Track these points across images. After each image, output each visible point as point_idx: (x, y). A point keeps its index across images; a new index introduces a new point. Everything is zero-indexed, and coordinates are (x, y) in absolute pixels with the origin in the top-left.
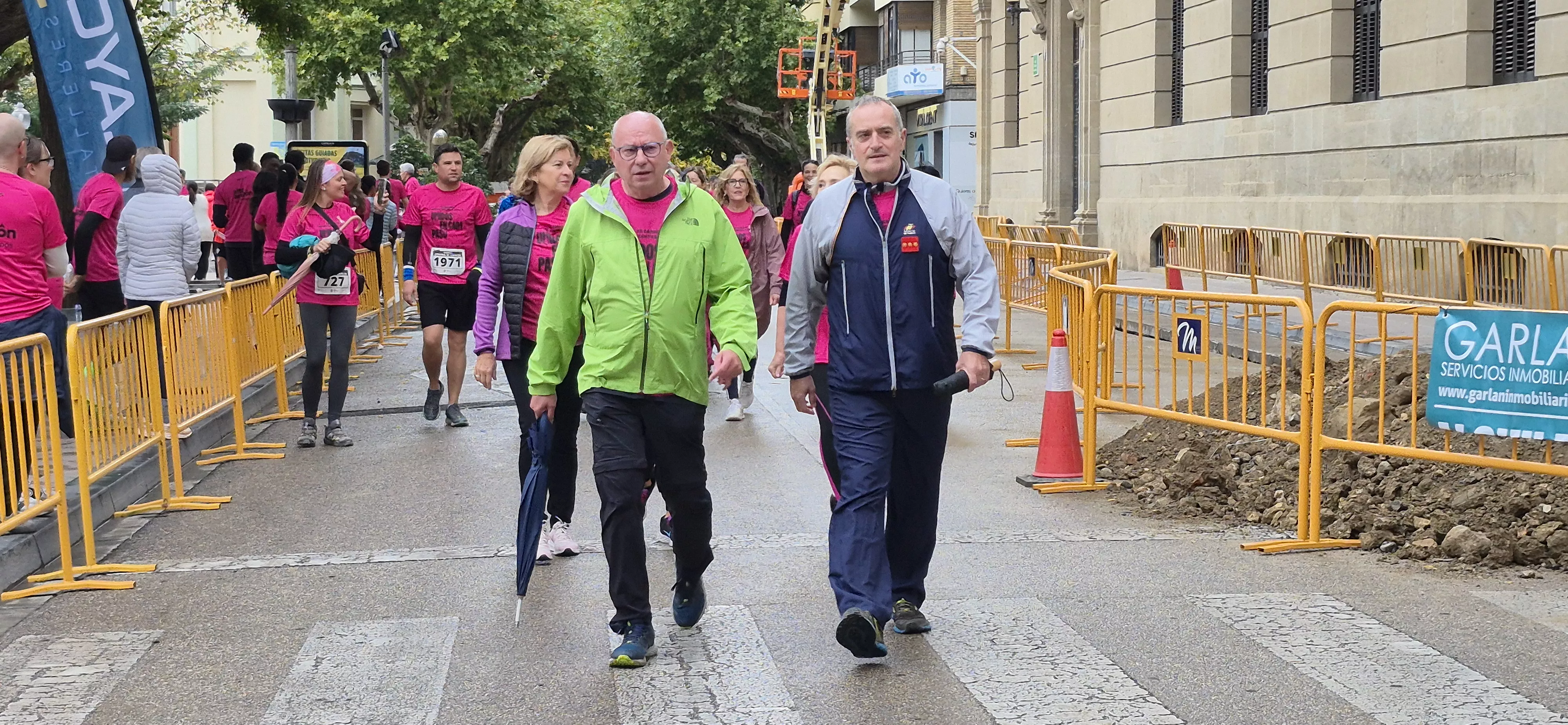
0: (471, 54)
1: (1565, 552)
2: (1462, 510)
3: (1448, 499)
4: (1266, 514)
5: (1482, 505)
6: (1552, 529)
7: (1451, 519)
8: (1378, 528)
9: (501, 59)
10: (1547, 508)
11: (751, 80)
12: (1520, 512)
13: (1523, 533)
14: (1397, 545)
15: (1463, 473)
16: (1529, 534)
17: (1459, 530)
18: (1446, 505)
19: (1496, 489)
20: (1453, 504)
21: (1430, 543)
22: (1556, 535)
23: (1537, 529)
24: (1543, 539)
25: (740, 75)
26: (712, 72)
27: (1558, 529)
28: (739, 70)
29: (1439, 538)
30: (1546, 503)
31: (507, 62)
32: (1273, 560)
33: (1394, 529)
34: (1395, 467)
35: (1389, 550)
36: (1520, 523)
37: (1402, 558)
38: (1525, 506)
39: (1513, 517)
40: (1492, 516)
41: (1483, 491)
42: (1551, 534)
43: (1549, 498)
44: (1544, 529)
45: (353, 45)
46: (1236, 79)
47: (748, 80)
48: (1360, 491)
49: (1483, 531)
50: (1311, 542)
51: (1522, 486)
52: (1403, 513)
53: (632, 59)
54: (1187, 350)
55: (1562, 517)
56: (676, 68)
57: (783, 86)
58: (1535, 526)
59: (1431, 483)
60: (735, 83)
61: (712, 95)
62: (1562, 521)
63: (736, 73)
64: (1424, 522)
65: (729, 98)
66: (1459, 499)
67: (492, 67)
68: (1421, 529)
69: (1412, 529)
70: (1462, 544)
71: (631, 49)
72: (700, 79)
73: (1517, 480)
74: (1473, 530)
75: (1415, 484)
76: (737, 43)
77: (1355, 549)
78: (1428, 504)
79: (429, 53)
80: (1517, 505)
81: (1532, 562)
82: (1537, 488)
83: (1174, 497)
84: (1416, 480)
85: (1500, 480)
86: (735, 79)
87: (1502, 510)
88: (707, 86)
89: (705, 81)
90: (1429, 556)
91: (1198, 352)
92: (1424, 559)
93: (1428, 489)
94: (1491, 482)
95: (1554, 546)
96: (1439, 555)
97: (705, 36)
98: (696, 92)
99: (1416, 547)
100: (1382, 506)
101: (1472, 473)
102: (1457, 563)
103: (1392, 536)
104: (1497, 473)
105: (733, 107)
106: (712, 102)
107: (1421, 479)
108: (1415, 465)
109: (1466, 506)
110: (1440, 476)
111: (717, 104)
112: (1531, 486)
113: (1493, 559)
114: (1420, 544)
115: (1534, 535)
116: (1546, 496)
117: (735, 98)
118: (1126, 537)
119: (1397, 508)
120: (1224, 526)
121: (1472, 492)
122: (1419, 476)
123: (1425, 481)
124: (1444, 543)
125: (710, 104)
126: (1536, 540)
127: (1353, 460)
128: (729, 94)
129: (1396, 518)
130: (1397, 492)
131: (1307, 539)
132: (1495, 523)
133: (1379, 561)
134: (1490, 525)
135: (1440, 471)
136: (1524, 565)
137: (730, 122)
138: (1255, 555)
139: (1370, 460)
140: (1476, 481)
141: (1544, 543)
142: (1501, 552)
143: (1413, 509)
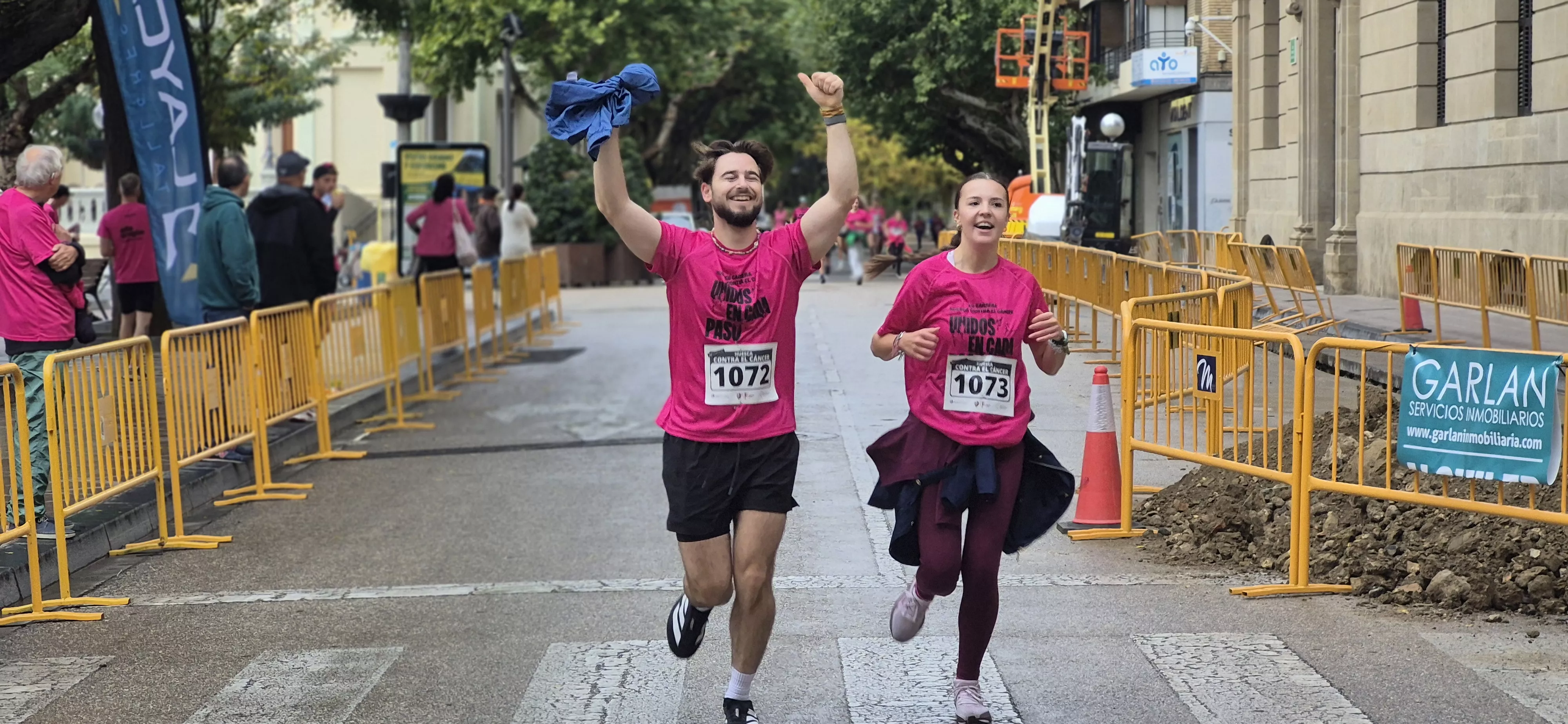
0: (632, 35)
1: (1544, 597)
2: (1453, 553)
3: (1445, 544)
4: (1278, 561)
5: (1475, 550)
6: (1533, 574)
7: (1439, 564)
8: (1369, 573)
9: (670, 41)
10: (1535, 553)
11: (970, 65)
12: (1508, 556)
13: (1507, 578)
14: (1386, 590)
15: (1464, 518)
16: (1513, 579)
17: (1445, 574)
19: (1492, 534)
20: (1449, 550)
21: (1414, 587)
22: (1536, 580)
23: (1521, 575)
24: (1524, 584)
25: (957, 60)
26: (924, 55)
27: (1540, 574)
28: (957, 52)
29: (1426, 582)
30: (1536, 548)
31: (676, 44)
32: (1253, 603)
33: (1385, 574)
34: (1402, 510)
35: (1376, 595)
36: (1509, 567)
37: (1385, 603)
38: (1515, 551)
39: (1502, 562)
40: (1482, 562)
41: (1478, 535)
42: (1532, 579)
43: (1540, 543)
44: (1528, 574)
45: (493, 26)
46: (1499, 73)
47: (966, 65)
48: (1366, 536)
49: (1466, 576)
50: (1301, 586)
51: (1515, 531)
52: (1398, 558)
53: (828, 40)
54: (1205, 389)
55: (1546, 562)
56: (881, 50)
57: (1003, 72)
58: (1520, 571)
59: (1431, 528)
60: (952, 69)
61: (924, 83)
62: (1546, 566)
63: (953, 57)
64: (1414, 567)
65: (945, 86)
66: (1454, 545)
68: (1413, 574)
69: (1404, 574)
70: (1444, 589)
71: (827, 28)
72: (911, 63)
73: (1513, 525)
74: (1456, 574)
75: (1417, 529)
76: (953, 21)
77: (1346, 594)
78: (1425, 549)
79: (582, 35)
80: (1506, 550)
81: (1509, 607)
82: (1529, 533)
83: (1198, 544)
84: (1418, 524)
85: (1496, 524)
86: (952, 64)
87: (1493, 556)
88: (917, 73)
89: (916, 66)
90: (1412, 601)
91: (1214, 391)
92: (1404, 604)
93: (1428, 534)
94: (1487, 525)
95: (1534, 592)
96: (1424, 600)
97: (916, 12)
98: (906, 78)
99: (1402, 592)
100: (1381, 551)
101: (1471, 517)
102: (1437, 607)
103: (1382, 581)
104: (1492, 518)
105: (950, 98)
106: (923, 91)
107: (1422, 523)
108: (1420, 510)
109: (1461, 551)
110: (1441, 520)
111: (930, 94)
112: (1524, 531)
113: (1470, 604)
114: (1406, 588)
115: (1517, 580)
116: (1537, 540)
117: (951, 86)
118: (1123, 582)
119: (1392, 552)
120: (1234, 571)
121: (1467, 537)
122: (1421, 520)
123: (1426, 526)
124: (1429, 588)
125: (922, 95)
126: (1518, 585)
127: (1362, 503)
128: (945, 82)
129: (1390, 563)
130: (1399, 536)
131: (1297, 583)
132: (1483, 568)
133: (1358, 605)
134: (1477, 570)
135: (1442, 516)
136: (1502, 610)
137: (948, 115)
138: (1238, 600)
139: (1378, 504)
140: (1473, 525)
141: (1525, 588)
142: (1478, 597)
143: (1408, 553)
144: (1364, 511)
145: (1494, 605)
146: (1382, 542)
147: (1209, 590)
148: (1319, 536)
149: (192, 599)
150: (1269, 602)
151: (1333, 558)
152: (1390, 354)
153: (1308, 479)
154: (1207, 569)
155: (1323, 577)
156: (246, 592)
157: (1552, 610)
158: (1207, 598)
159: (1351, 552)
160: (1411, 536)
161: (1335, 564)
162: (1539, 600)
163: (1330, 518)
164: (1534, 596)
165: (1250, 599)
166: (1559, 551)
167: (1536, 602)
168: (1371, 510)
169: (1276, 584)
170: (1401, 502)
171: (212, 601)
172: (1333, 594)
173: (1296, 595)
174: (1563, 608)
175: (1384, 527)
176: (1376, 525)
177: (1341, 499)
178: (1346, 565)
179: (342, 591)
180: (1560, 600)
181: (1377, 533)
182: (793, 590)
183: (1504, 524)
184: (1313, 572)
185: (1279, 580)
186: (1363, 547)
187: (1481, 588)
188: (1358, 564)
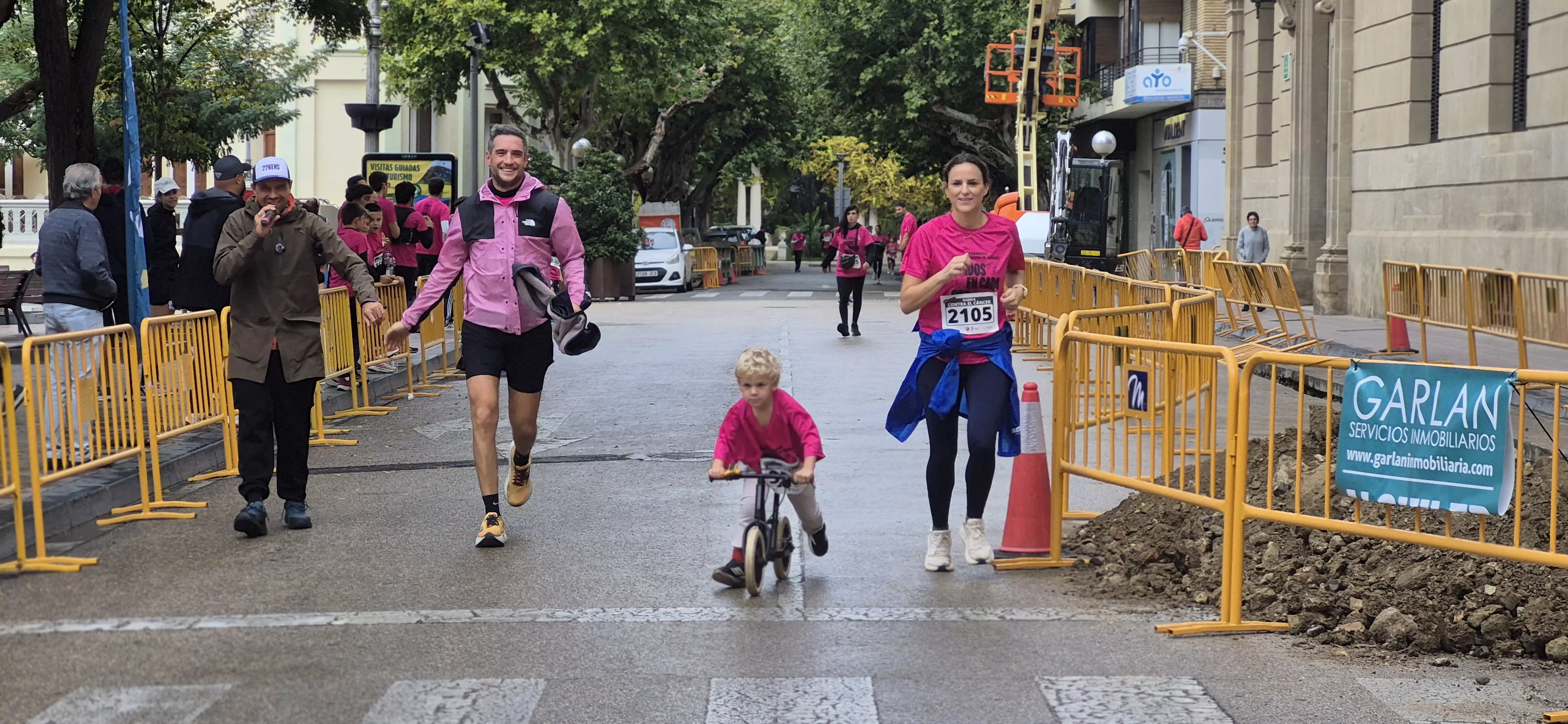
0: (616, 48)
1: (1498, 639)
2: (1401, 589)
3: (1393, 579)
4: (1212, 596)
5: (1425, 586)
6: (1487, 613)
7: (1384, 602)
8: (1308, 610)
9: (655, 54)
10: (1490, 590)
11: (961, 81)
12: (1461, 592)
13: (1459, 617)
14: (1326, 628)
15: (1414, 550)
16: (1465, 618)
17: (1391, 611)
18: (1389, 586)
19: (1444, 568)
20: (1396, 585)
21: (1357, 626)
22: (1490, 620)
23: (1475, 614)
24: (1477, 623)
25: (948, 76)
26: (915, 70)
27: (1495, 613)
28: (948, 68)
29: (1369, 621)
30: (1492, 584)
31: (662, 58)
32: (1179, 642)
33: (1326, 611)
34: (1347, 541)
35: (1314, 634)
36: (1461, 605)
37: (1324, 643)
38: (1468, 587)
39: (1454, 599)
40: (1432, 599)
41: (1428, 570)
42: (1486, 618)
43: (1495, 579)
44: (1482, 612)
46: (1495, 87)
47: (957, 81)
48: (1307, 569)
49: (1413, 614)
50: (1233, 624)
51: (1469, 565)
52: (1340, 594)
53: (817, 55)
54: (1136, 408)
55: (1502, 600)
56: (871, 66)
57: (992, 88)
58: (1473, 610)
59: (1378, 561)
60: (943, 85)
61: (914, 99)
62: (1502, 604)
63: (944, 72)
64: (1357, 604)
65: (936, 103)
66: (1403, 579)
67: (641, 65)
68: (1357, 611)
69: (1347, 611)
70: (1389, 629)
71: (816, 42)
72: (901, 79)
73: (1466, 558)
74: (1403, 612)
75: (1362, 562)
76: (945, 37)
77: (1282, 633)
78: (1371, 584)
79: (564, 48)
80: (1459, 586)
81: (1460, 649)
82: (1484, 567)
83: (1127, 574)
84: (1364, 556)
85: (1448, 558)
86: (942, 80)
87: (1444, 592)
88: (908, 88)
89: (906, 81)
90: (1353, 642)
91: (1145, 409)
92: (1345, 644)
93: (1375, 567)
94: (1439, 559)
95: (1487, 632)
96: (1367, 640)
97: (906, 28)
98: (896, 94)
99: (1342, 631)
100: (1322, 586)
101: (1422, 549)
102: (1380, 649)
103: (1322, 619)
104: (1444, 551)
105: (942, 114)
106: (913, 107)
107: (1369, 556)
108: (1366, 541)
109: (1409, 587)
110: (1389, 552)
111: (920, 109)
112: (1479, 565)
113: (1416, 645)
114: (1347, 628)
115: (1470, 619)
116: (1492, 576)
117: (942, 102)
118: (1041, 617)
119: (1334, 587)
120: (1165, 606)
121: (1416, 571)
122: (1368, 552)
123: (1372, 559)
124: (1372, 627)
125: (911, 111)
126: (1470, 625)
127: (1304, 534)
128: (936, 98)
129: (1331, 599)
130: (1343, 570)
131: (1228, 621)
132: (1433, 606)
133: (1294, 645)
134: (1425, 608)
135: (1390, 548)
136: (1452, 652)
137: (940, 132)
138: (1163, 638)
139: (1322, 534)
140: (1423, 559)
141: (1478, 628)
142: (1426, 638)
143: (1352, 589)
144: (1307, 542)
145: (1444, 647)
146: (1324, 576)
147: (1134, 627)
148: (1258, 569)
149: (26, 627)
150: (1196, 641)
151: (1271, 593)
152: (1329, 370)
153: (1241, 506)
154: (1137, 605)
155: (1258, 614)
156: (89, 620)
157: (1507, 653)
158: (1129, 636)
159: (1290, 587)
160: (1356, 569)
161: (1274, 599)
162: (1494, 642)
163: (1271, 549)
164: (1488, 638)
165: (1176, 637)
166: (1516, 588)
167: (1490, 644)
168: (1314, 541)
169: (1208, 621)
170: (1345, 533)
171: (47, 630)
172: (1269, 632)
173: (1227, 634)
174: (1519, 651)
175: (1327, 559)
176: (1319, 558)
177: (1284, 529)
178: (1284, 601)
179: (191, 620)
180: (1517, 642)
181: (1320, 566)
182: (678, 623)
183: (1458, 557)
184: (1249, 607)
185: (1212, 617)
186: (1303, 582)
187: (1429, 628)
188: (1298, 600)
